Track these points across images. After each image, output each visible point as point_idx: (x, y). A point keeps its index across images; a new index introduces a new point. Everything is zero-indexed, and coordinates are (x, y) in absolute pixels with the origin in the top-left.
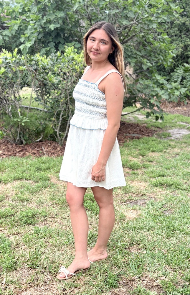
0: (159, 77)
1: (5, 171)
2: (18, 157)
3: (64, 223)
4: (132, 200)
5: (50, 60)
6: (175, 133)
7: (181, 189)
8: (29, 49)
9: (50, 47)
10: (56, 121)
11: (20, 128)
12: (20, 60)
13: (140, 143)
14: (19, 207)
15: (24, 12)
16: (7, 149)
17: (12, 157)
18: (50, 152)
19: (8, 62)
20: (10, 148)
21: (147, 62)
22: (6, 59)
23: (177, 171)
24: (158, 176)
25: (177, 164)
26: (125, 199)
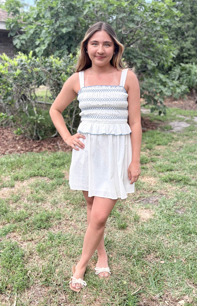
0: (161, 76)
1: (21, 167)
2: (35, 152)
3: (79, 227)
4: (144, 197)
5: (63, 61)
6: (176, 125)
7: (190, 185)
8: (44, 52)
9: (63, 50)
10: (69, 118)
11: (37, 126)
12: (35, 62)
13: (146, 136)
14: (34, 208)
15: (39, 18)
16: (24, 145)
17: (29, 153)
18: (65, 147)
19: (23, 64)
20: (27, 144)
21: (151, 63)
22: (22, 61)
23: (183, 165)
24: (166, 170)
25: (182, 157)
26: (138, 196)
